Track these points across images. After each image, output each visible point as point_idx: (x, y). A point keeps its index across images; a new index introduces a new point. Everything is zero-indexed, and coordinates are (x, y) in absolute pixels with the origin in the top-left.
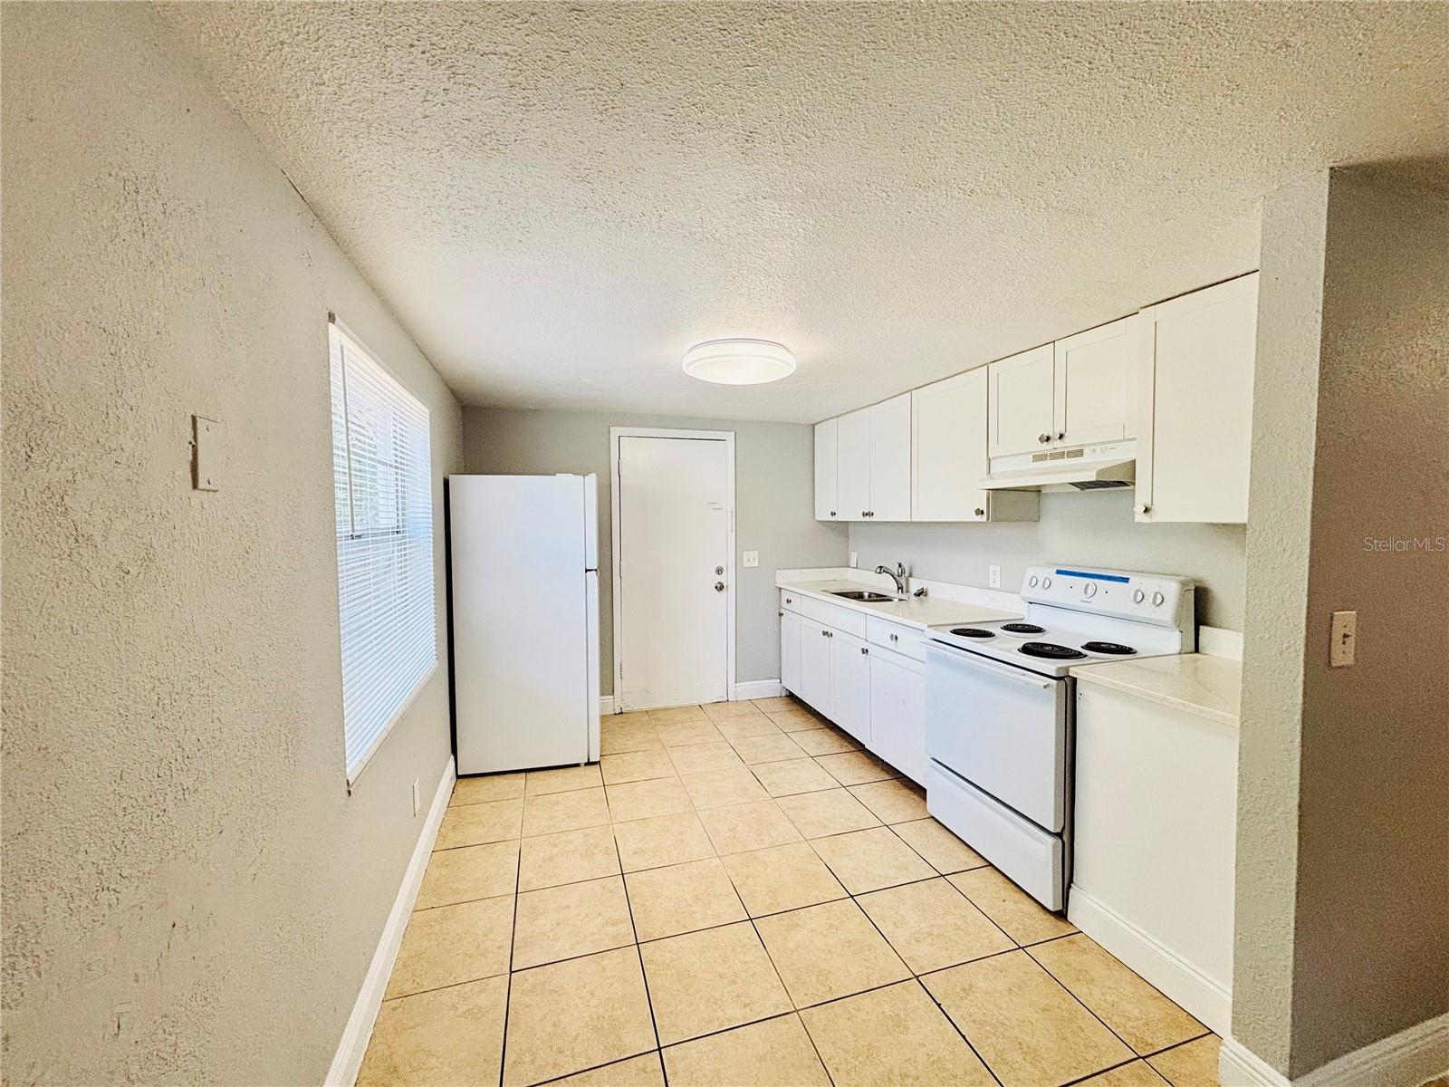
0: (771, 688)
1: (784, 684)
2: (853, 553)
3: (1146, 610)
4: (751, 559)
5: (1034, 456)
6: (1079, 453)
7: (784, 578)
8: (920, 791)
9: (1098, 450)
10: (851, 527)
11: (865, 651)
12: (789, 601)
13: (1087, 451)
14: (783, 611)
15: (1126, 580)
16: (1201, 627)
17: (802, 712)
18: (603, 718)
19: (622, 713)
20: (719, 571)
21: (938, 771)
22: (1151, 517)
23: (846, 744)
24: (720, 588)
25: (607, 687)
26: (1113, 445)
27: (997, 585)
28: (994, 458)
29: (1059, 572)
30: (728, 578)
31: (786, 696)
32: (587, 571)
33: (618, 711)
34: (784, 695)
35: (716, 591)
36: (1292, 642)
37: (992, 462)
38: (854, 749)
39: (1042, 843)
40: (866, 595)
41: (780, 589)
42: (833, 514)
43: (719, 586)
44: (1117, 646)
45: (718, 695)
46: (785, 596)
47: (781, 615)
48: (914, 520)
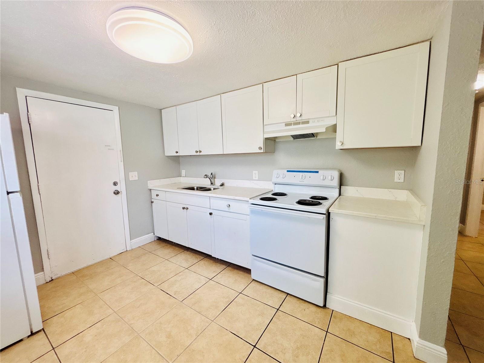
0: (149, 238)
1: (155, 235)
2: (183, 171)
3: (327, 183)
4: (134, 176)
5: (285, 124)
6: (307, 122)
7: (151, 184)
8: (248, 271)
9: (316, 121)
10: (181, 159)
11: (211, 214)
12: (157, 195)
13: (311, 121)
14: (153, 200)
15: (317, 172)
16: (341, 186)
17: (169, 246)
18: (39, 288)
19: (52, 280)
20: (115, 184)
21: (256, 260)
22: (343, 147)
23: (198, 256)
24: (117, 193)
25: (39, 266)
26: (323, 119)
27: (257, 179)
28: (266, 125)
29: (288, 171)
30: (121, 187)
31: (157, 240)
32: (8, 193)
33: (49, 279)
34: (156, 239)
35: (115, 195)
36: (457, 188)
37: (265, 127)
38: (203, 258)
39: (318, 281)
40: (196, 188)
41: (151, 190)
42: (177, 152)
43: (116, 192)
44: (322, 197)
45: (121, 249)
46: (154, 194)
47: (152, 202)
48: (224, 153)
